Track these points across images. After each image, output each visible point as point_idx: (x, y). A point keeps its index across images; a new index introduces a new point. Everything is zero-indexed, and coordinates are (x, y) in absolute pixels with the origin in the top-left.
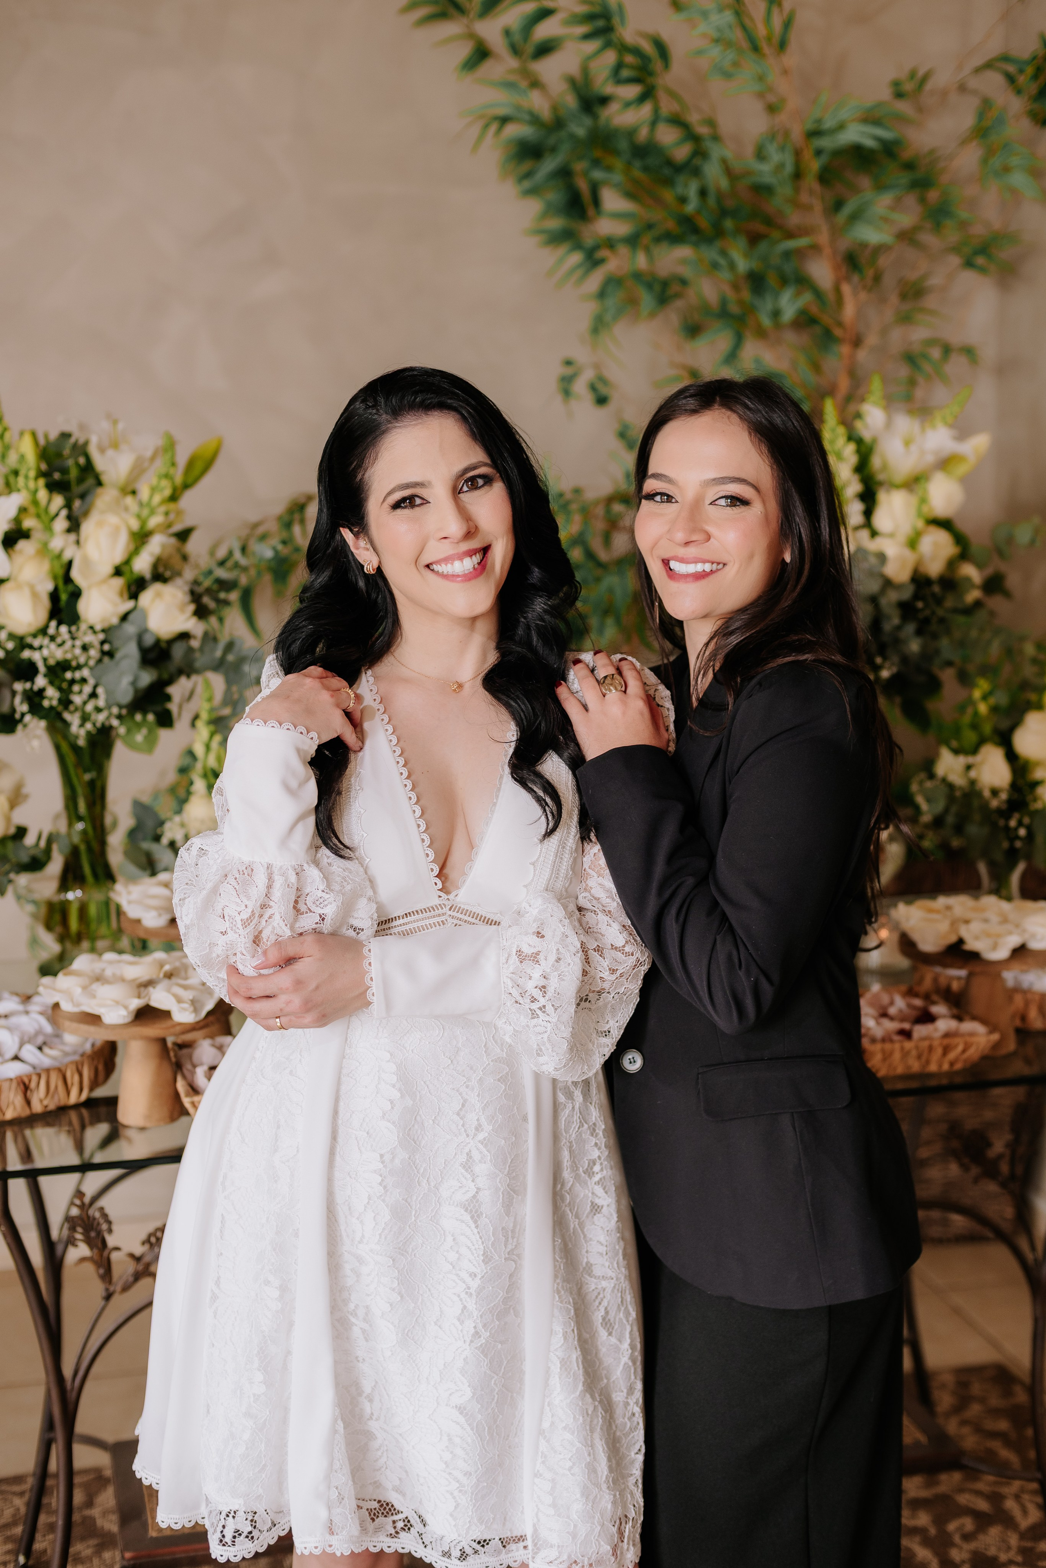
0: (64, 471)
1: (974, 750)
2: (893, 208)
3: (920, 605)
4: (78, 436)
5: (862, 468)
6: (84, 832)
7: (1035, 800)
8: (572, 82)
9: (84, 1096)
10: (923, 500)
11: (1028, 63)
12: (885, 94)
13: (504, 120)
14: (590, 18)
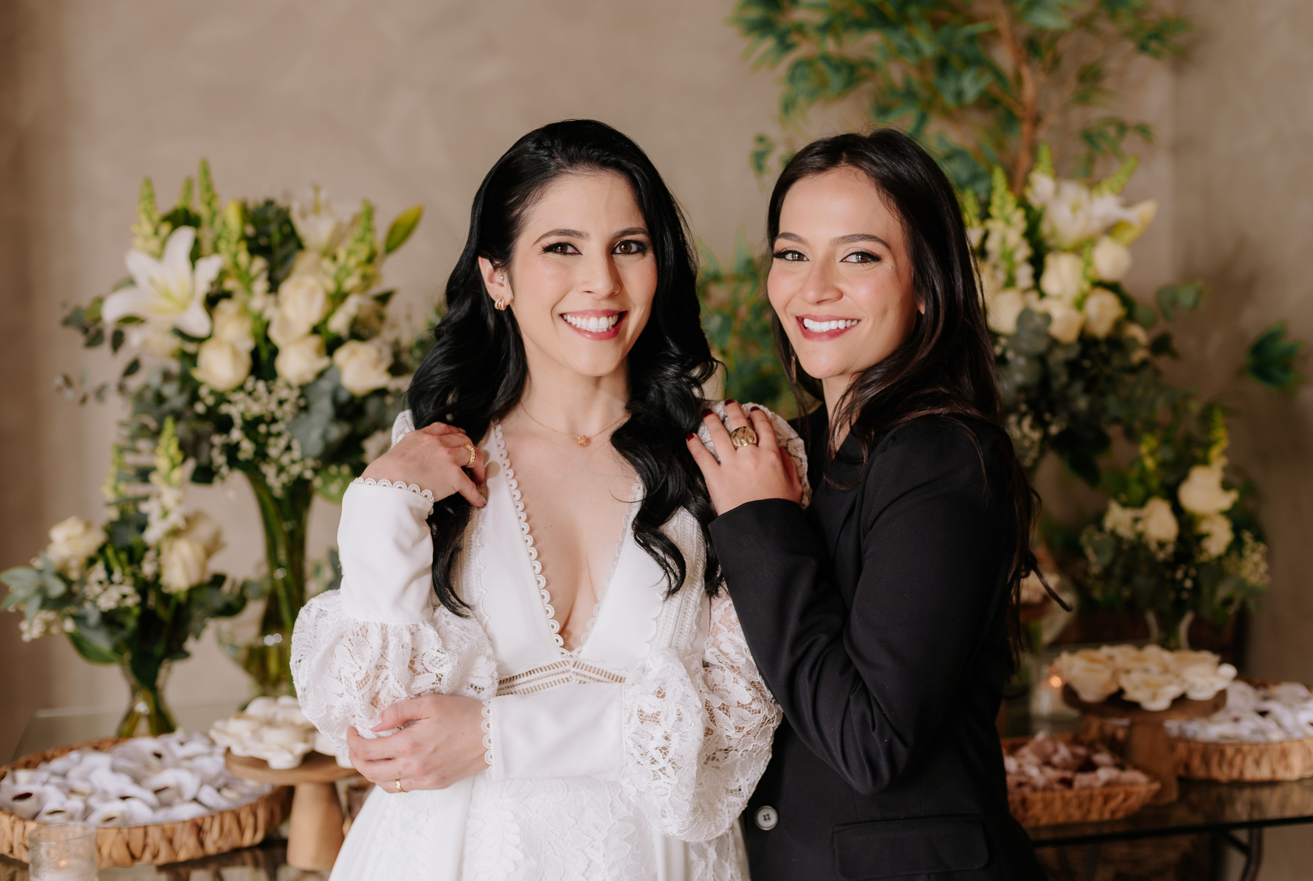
0: (269, 235)
1: (1142, 503)
3: (1087, 363)
4: (281, 202)
5: (1032, 234)
6: (284, 580)
7: (1200, 552)
9: (260, 837)
10: (1089, 263)
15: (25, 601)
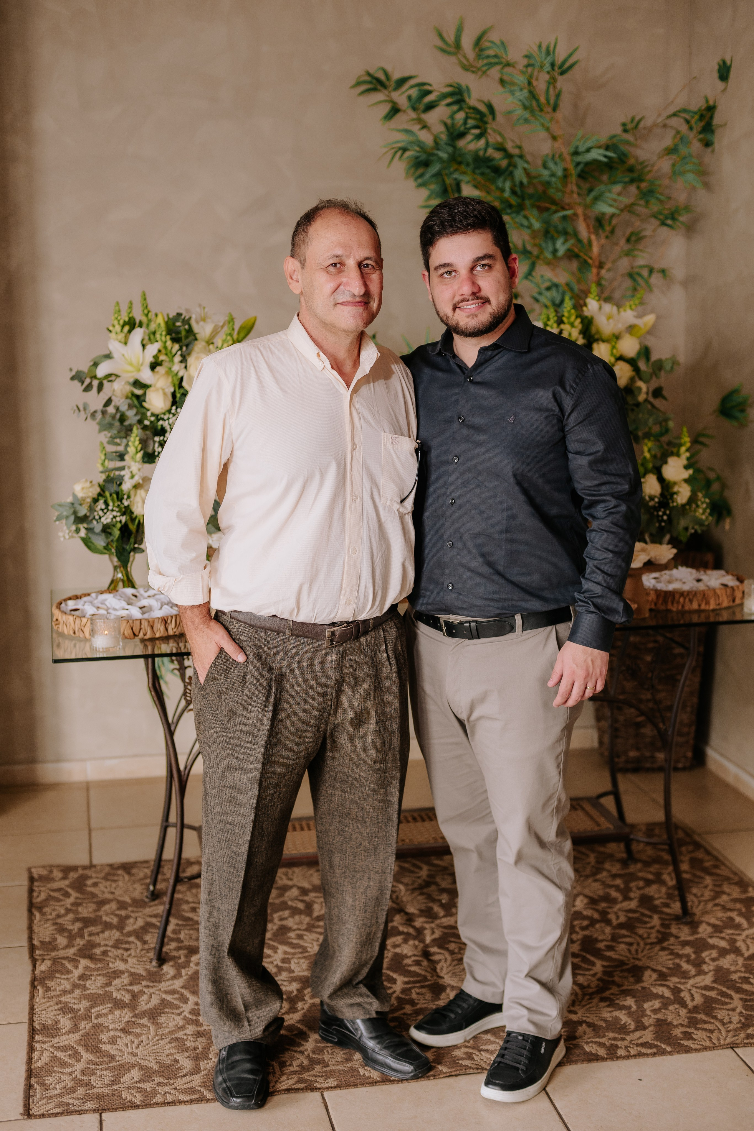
0: (179, 332)
2: (619, 194)
4: (185, 315)
5: (586, 331)
7: (673, 502)
8: (446, 125)
10: (613, 347)
11: (696, 113)
12: (618, 130)
13: (404, 150)
14: (451, 94)
15: (67, 517)
